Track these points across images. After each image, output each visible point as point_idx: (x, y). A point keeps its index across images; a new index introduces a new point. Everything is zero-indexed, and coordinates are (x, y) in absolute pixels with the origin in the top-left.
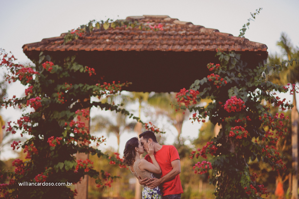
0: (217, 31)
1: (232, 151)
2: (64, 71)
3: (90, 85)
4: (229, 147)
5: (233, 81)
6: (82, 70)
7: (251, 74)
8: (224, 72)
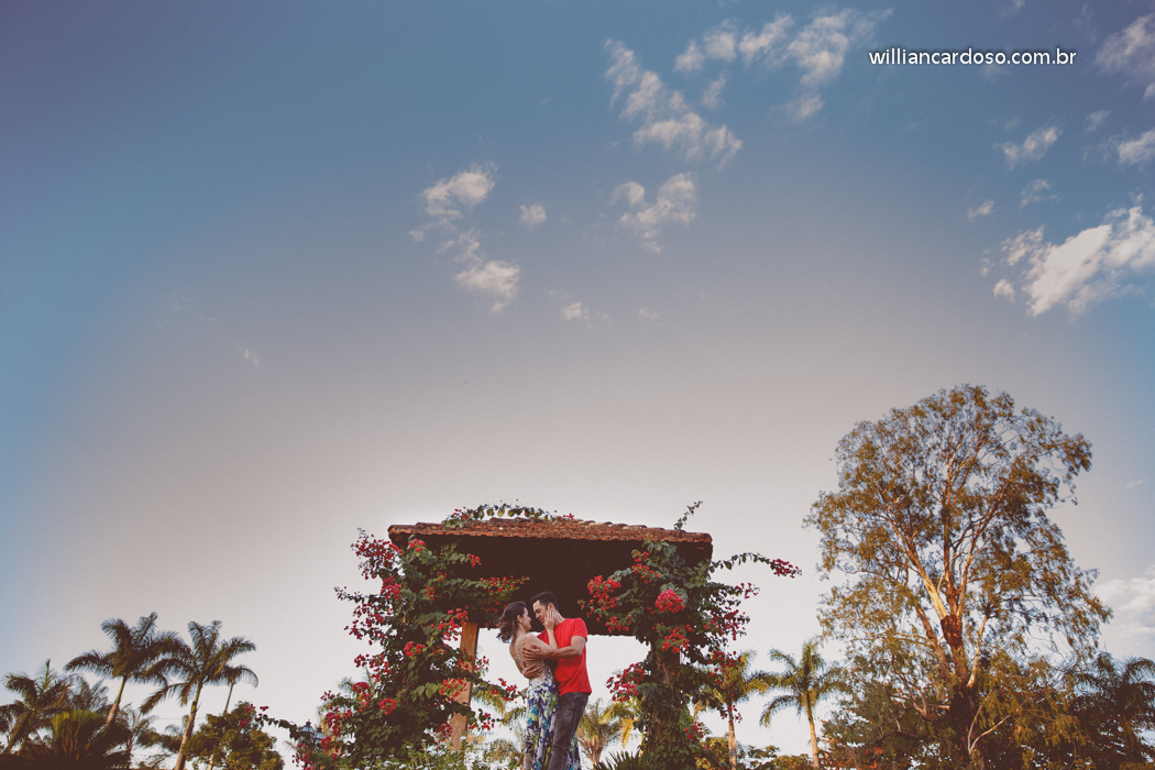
0: (644, 527)
1: (666, 681)
2: (438, 562)
3: (473, 580)
4: (662, 676)
5: (667, 577)
6: (462, 560)
7: (691, 573)
8: (655, 565)
